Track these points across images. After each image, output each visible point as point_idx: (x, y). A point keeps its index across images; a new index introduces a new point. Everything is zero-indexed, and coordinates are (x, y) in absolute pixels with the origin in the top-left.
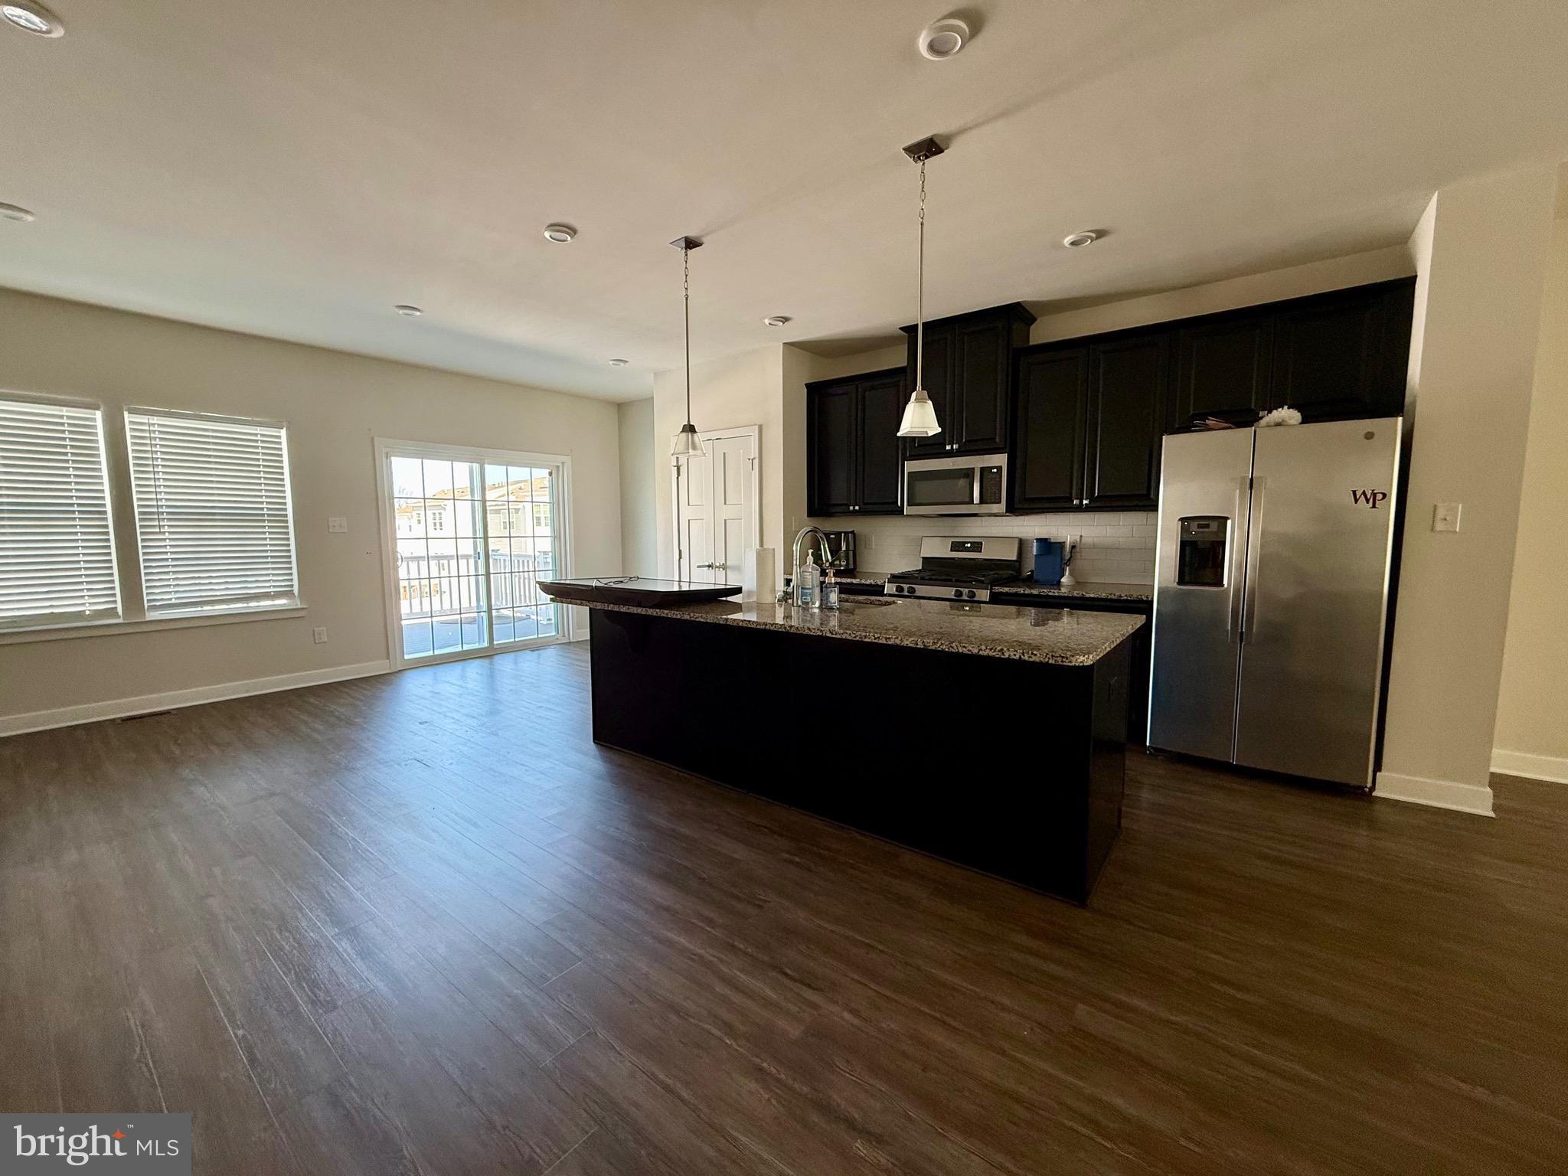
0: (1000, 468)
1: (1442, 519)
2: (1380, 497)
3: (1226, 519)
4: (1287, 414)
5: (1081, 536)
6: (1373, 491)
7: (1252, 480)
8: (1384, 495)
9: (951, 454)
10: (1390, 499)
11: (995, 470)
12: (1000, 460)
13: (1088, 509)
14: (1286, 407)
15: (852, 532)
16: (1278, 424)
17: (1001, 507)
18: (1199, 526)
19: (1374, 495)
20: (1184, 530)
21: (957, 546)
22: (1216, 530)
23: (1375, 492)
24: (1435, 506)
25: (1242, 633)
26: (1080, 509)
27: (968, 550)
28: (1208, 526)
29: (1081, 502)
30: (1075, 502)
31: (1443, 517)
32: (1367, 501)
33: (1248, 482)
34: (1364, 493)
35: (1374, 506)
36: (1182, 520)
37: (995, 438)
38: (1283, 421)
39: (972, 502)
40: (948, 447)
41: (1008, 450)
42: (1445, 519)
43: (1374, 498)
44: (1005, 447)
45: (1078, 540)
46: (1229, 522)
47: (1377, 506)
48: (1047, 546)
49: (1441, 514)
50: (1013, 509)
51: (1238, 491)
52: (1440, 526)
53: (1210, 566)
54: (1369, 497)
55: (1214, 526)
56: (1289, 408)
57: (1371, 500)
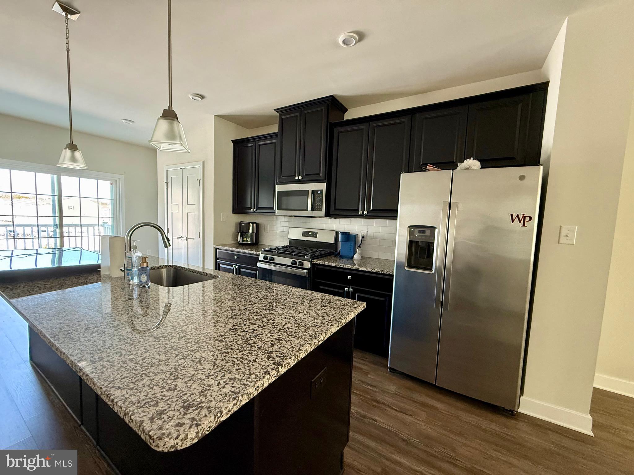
0: (322, 191)
1: (565, 236)
2: (527, 219)
3: (435, 228)
4: (473, 163)
5: (367, 232)
6: (524, 215)
7: (450, 203)
8: (531, 218)
9: (298, 182)
10: (534, 221)
11: (319, 192)
12: (322, 186)
13: (368, 217)
14: (472, 159)
15: (255, 223)
16: (467, 169)
17: (323, 213)
18: (420, 232)
19: (524, 218)
20: (411, 234)
21: (305, 234)
22: (429, 235)
23: (525, 215)
24: (561, 226)
25: (442, 301)
26: (362, 216)
27: (310, 236)
28: (424, 232)
29: (363, 212)
30: (360, 212)
31: (566, 235)
32: (520, 221)
33: (448, 205)
34: (518, 216)
35: (524, 225)
36: (410, 227)
37: (320, 174)
38: (470, 167)
39: (307, 210)
40: (297, 178)
41: (326, 181)
42: (567, 236)
43: (524, 220)
44: (325, 179)
45: (366, 234)
46: (436, 230)
47: (525, 225)
48: (347, 236)
49: (564, 233)
50: (328, 214)
51: (442, 210)
52: (563, 240)
53: (426, 257)
54: (521, 219)
55: (428, 232)
56: (473, 159)
57: (522, 221)
